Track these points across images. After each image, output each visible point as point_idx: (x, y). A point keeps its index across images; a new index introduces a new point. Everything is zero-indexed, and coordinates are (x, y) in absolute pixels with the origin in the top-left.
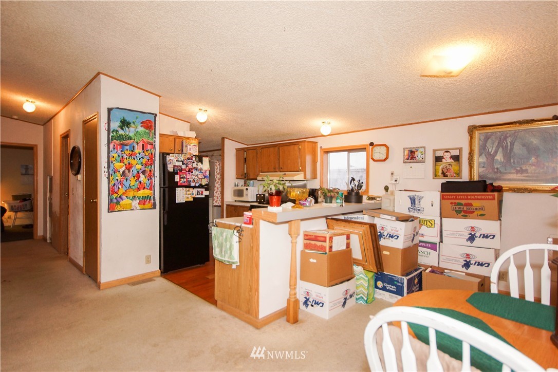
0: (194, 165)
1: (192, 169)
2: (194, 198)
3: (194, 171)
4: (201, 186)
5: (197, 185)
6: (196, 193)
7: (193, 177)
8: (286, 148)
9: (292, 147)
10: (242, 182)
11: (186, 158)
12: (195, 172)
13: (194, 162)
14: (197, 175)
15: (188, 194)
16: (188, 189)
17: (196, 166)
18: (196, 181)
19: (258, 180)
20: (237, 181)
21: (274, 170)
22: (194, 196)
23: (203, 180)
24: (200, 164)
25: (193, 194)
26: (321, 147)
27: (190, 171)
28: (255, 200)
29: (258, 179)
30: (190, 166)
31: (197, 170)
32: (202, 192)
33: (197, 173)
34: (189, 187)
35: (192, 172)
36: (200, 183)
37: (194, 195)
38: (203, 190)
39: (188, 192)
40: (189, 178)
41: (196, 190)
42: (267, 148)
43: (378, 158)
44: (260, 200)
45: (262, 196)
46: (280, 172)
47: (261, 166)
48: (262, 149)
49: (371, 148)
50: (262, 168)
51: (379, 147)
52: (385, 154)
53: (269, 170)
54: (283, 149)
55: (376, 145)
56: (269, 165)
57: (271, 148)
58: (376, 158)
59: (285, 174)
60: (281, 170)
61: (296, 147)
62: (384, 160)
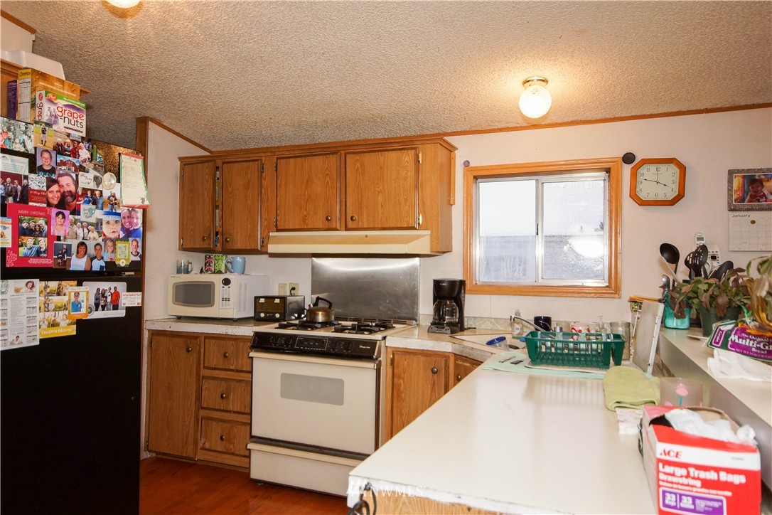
0: (86, 181)
1: (75, 196)
2: (80, 323)
3: (85, 208)
4: (111, 272)
5: (97, 265)
6: (92, 302)
7: (80, 232)
8: (368, 158)
9: (393, 155)
10: (197, 260)
11: (50, 145)
12: (89, 213)
13: (82, 169)
14: (98, 224)
15: (57, 309)
16: (53, 285)
17: (92, 186)
18: (91, 251)
19: (273, 255)
20: (184, 258)
21: (327, 225)
22: (83, 313)
23: (119, 244)
24: (108, 178)
25: (76, 306)
26: (467, 164)
27: (67, 204)
28: (252, 315)
29: (270, 251)
30: (66, 182)
31: (95, 203)
32: (116, 296)
33: (99, 214)
34: (61, 273)
35: (76, 211)
36: (107, 258)
37: (84, 310)
38: (121, 286)
39: (56, 300)
40: (61, 234)
41: (88, 291)
42: (300, 159)
43: (652, 197)
44: (268, 313)
45: (277, 301)
46: (347, 229)
47: (278, 212)
48: (282, 160)
49: (627, 169)
50: (279, 218)
51: (653, 167)
52: (673, 186)
53: (307, 224)
54: (358, 160)
55: (646, 162)
56: (306, 210)
57: (317, 157)
58: (643, 195)
59: (366, 236)
60: (350, 224)
61: (408, 157)
62: (673, 202)
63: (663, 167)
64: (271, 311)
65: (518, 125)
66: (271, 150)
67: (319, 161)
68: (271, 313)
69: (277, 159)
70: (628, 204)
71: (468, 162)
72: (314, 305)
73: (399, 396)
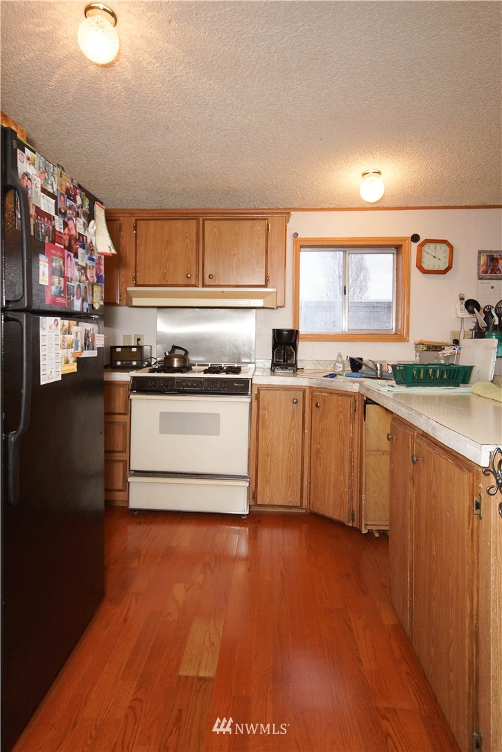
1: (75, 240)
2: (80, 361)
5: (85, 307)
6: (83, 341)
9: (247, 223)
12: (82, 257)
15: (68, 346)
16: (66, 323)
17: (82, 231)
21: (187, 281)
22: (79, 351)
25: (77, 345)
27: (72, 247)
29: (134, 303)
30: (71, 226)
31: (84, 248)
32: (93, 337)
34: (70, 313)
35: (76, 255)
36: (89, 301)
37: (80, 348)
39: (68, 338)
40: (70, 275)
41: (81, 330)
42: (160, 221)
43: (431, 268)
44: (124, 361)
45: (134, 350)
46: (204, 286)
47: (137, 269)
48: (142, 222)
49: (415, 246)
50: (138, 274)
51: (432, 246)
52: (445, 260)
53: (167, 281)
54: (215, 226)
55: (428, 241)
56: (166, 268)
57: (178, 221)
58: (426, 266)
59: (223, 292)
60: (207, 281)
61: (260, 227)
62: (444, 272)
63: (439, 246)
64: (128, 359)
65: (337, 207)
66: (131, 212)
67: (179, 225)
68: (128, 361)
69: (136, 220)
70: (415, 272)
71: (297, 235)
72: (169, 353)
73: (263, 424)
